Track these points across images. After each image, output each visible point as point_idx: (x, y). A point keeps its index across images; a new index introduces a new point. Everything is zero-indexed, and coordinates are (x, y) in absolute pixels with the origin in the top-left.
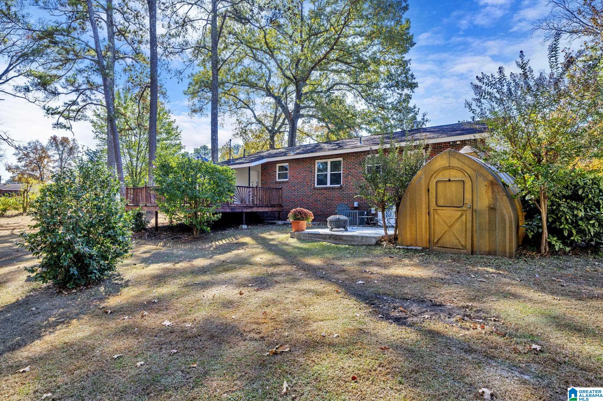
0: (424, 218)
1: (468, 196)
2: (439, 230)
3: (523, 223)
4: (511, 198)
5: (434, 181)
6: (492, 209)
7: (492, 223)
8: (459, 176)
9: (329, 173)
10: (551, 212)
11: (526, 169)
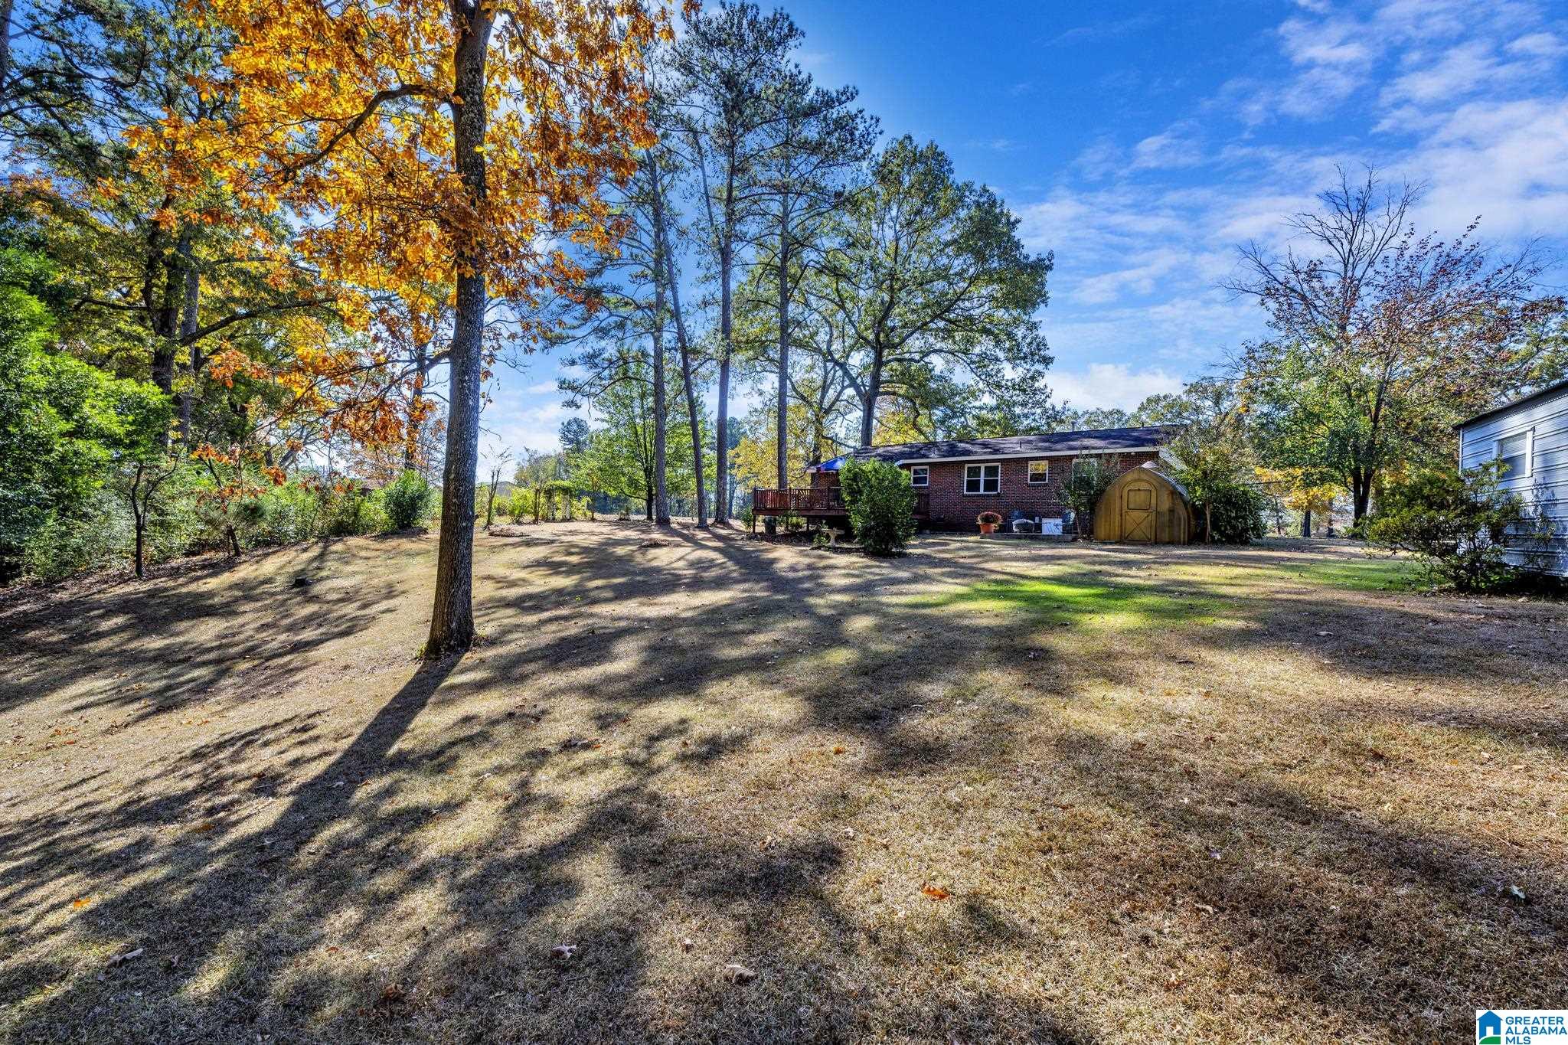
0: (1118, 518)
1: (1153, 501)
2: (1129, 528)
3: (1193, 522)
4: (1185, 503)
5: (1126, 490)
6: (1172, 511)
7: (1171, 521)
8: (1146, 486)
9: (982, 478)
10: (1212, 515)
11: (1196, 483)
